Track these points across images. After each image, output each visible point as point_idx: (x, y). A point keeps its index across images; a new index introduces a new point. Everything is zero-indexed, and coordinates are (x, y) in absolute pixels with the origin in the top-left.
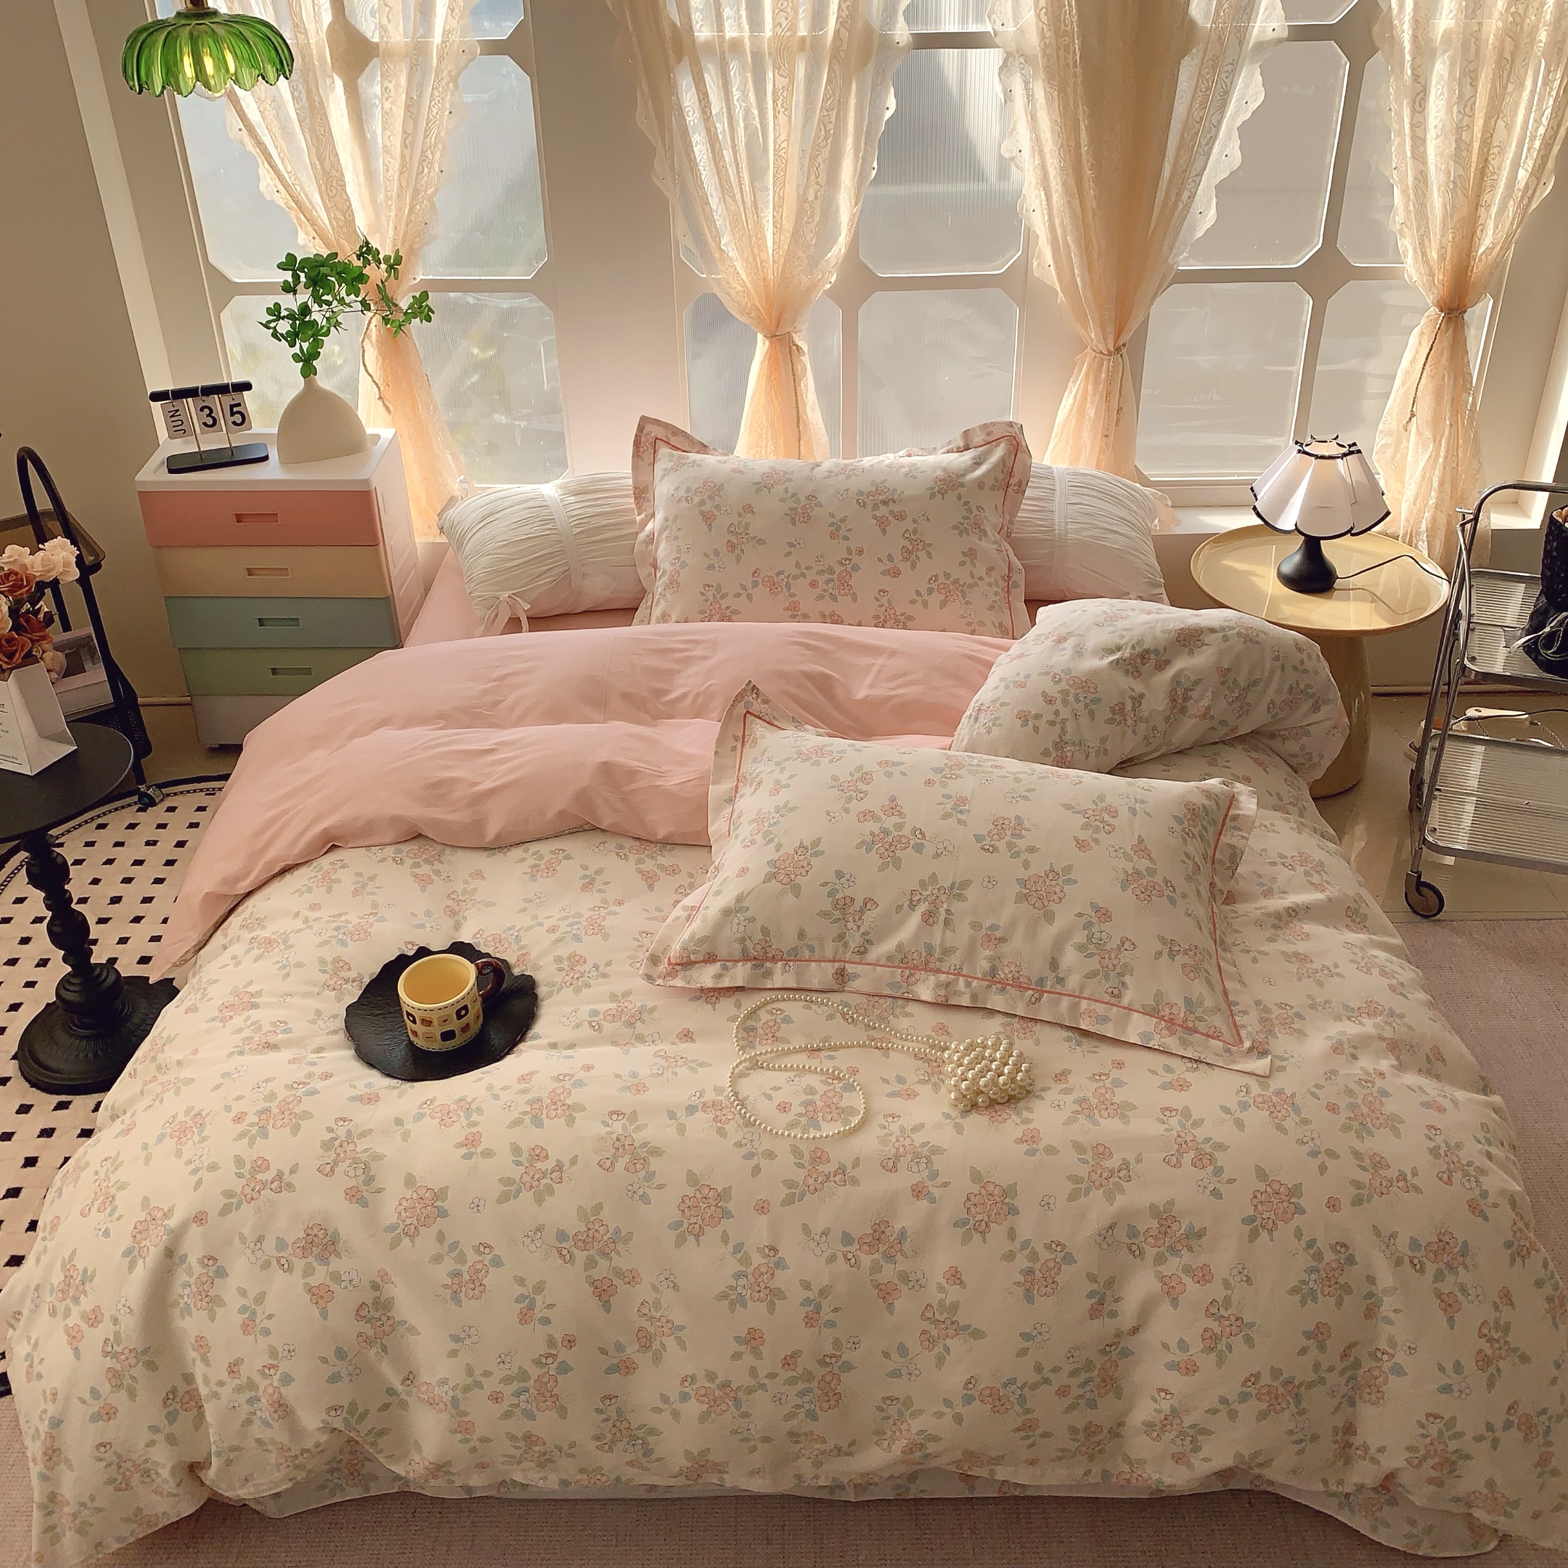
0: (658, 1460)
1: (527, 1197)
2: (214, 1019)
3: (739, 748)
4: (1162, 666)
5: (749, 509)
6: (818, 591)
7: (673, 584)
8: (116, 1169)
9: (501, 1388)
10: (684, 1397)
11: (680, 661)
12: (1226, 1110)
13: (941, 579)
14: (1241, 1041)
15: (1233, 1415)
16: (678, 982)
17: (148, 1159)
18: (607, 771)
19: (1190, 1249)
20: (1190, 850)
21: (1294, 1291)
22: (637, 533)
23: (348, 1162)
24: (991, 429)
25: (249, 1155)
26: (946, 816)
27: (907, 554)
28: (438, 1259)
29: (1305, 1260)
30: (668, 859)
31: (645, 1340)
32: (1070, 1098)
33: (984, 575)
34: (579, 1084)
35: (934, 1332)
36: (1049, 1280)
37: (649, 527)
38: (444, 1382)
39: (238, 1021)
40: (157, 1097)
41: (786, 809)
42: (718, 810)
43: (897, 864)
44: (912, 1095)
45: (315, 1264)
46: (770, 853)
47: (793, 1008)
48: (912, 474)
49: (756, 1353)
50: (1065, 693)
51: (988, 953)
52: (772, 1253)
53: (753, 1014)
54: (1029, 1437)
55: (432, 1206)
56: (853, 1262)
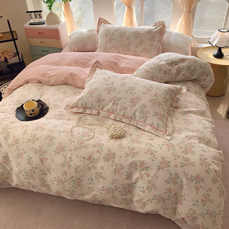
0: (51, 190)
1: (31, 142)
3: (94, 72)
4: (176, 65)
5: (113, 34)
6: (124, 49)
7: (100, 46)
9: (24, 174)
10: (54, 181)
12: (159, 145)
14: (167, 133)
15: (151, 202)
16: (70, 110)
18: (72, 74)
19: (146, 170)
20: (167, 97)
21: (165, 181)
22: (97, 38)
23: (5, 132)
24: (160, 22)
26: (121, 86)
27: (140, 43)
28: (16, 150)
29: (168, 176)
30: (79, 90)
31: (48, 170)
32: (131, 139)
33: (154, 49)
34: (46, 125)
36: (119, 171)
38: (16, 171)
41: (94, 82)
42: (87, 82)
43: (110, 94)
44: (103, 134)
46: (89, 90)
47: (89, 117)
48: (143, 30)
49: (66, 176)
50: (155, 68)
51: (123, 111)
52: (70, 158)
53: (82, 117)
54: (114, 199)
55: (16, 141)
56: (84, 162)
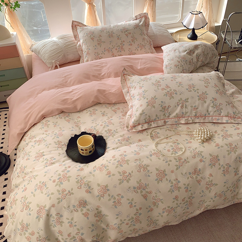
1: (125, 182)
2: (35, 160)
3: (125, 81)
4: (194, 53)
5: (100, 36)
6: (117, 51)
7: (88, 53)
8: (26, 199)
9: (128, 222)
10: (163, 212)
11: (100, 67)
13: (140, 45)
16: (134, 130)
17: (34, 195)
22: (76, 45)
23: (83, 185)
24: (141, 15)
25: (60, 189)
26: (179, 86)
27: (133, 41)
28: (110, 200)
30: (117, 106)
31: (154, 204)
32: (220, 136)
33: (147, 43)
34: (125, 155)
35: (208, 187)
36: (227, 171)
37: (79, 43)
38: (116, 224)
39: (41, 159)
40: (30, 181)
41: (145, 91)
42: (126, 95)
43: (173, 97)
44: (190, 142)
45: (83, 208)
46: (146, 101)
47: (158, 130)
48: (129, 25)
49: (177, 200)
50: (181, 60)
51: (194, 111)
52: (177, 180)
53: (151, 134)
54: (225, 200)
55: (105, 189)
56: (192, 178)
